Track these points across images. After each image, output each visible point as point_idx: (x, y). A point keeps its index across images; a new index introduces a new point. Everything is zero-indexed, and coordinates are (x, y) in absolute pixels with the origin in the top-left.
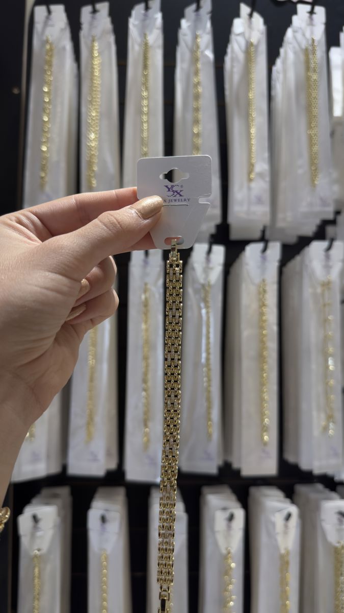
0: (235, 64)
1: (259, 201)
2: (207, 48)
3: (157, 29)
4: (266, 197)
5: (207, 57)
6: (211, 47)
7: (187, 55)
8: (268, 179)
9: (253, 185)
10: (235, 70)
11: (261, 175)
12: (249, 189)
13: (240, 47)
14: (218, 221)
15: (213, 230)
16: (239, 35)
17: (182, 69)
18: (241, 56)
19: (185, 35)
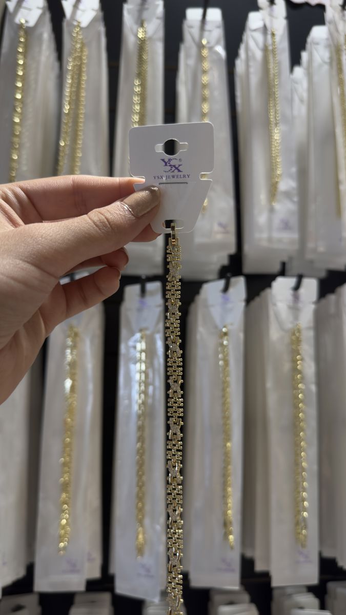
0: (251, 63)
1: (286, 226)
2: (217, 43)
3: (158, 18)
4: (294, 221)
5: (217, 54)
6: (222, 42)
7: (194, 50)
8: (296, 199)
9: (277, 206)
10: (252, 70)
11: (287, 194)
12: (272, 210)
13: (257, 44)
14: (233, 250)
15: (225, 262)
16: (255, 30)
17: (187, 65)
18: (259, 54)
19: (191, 27)
